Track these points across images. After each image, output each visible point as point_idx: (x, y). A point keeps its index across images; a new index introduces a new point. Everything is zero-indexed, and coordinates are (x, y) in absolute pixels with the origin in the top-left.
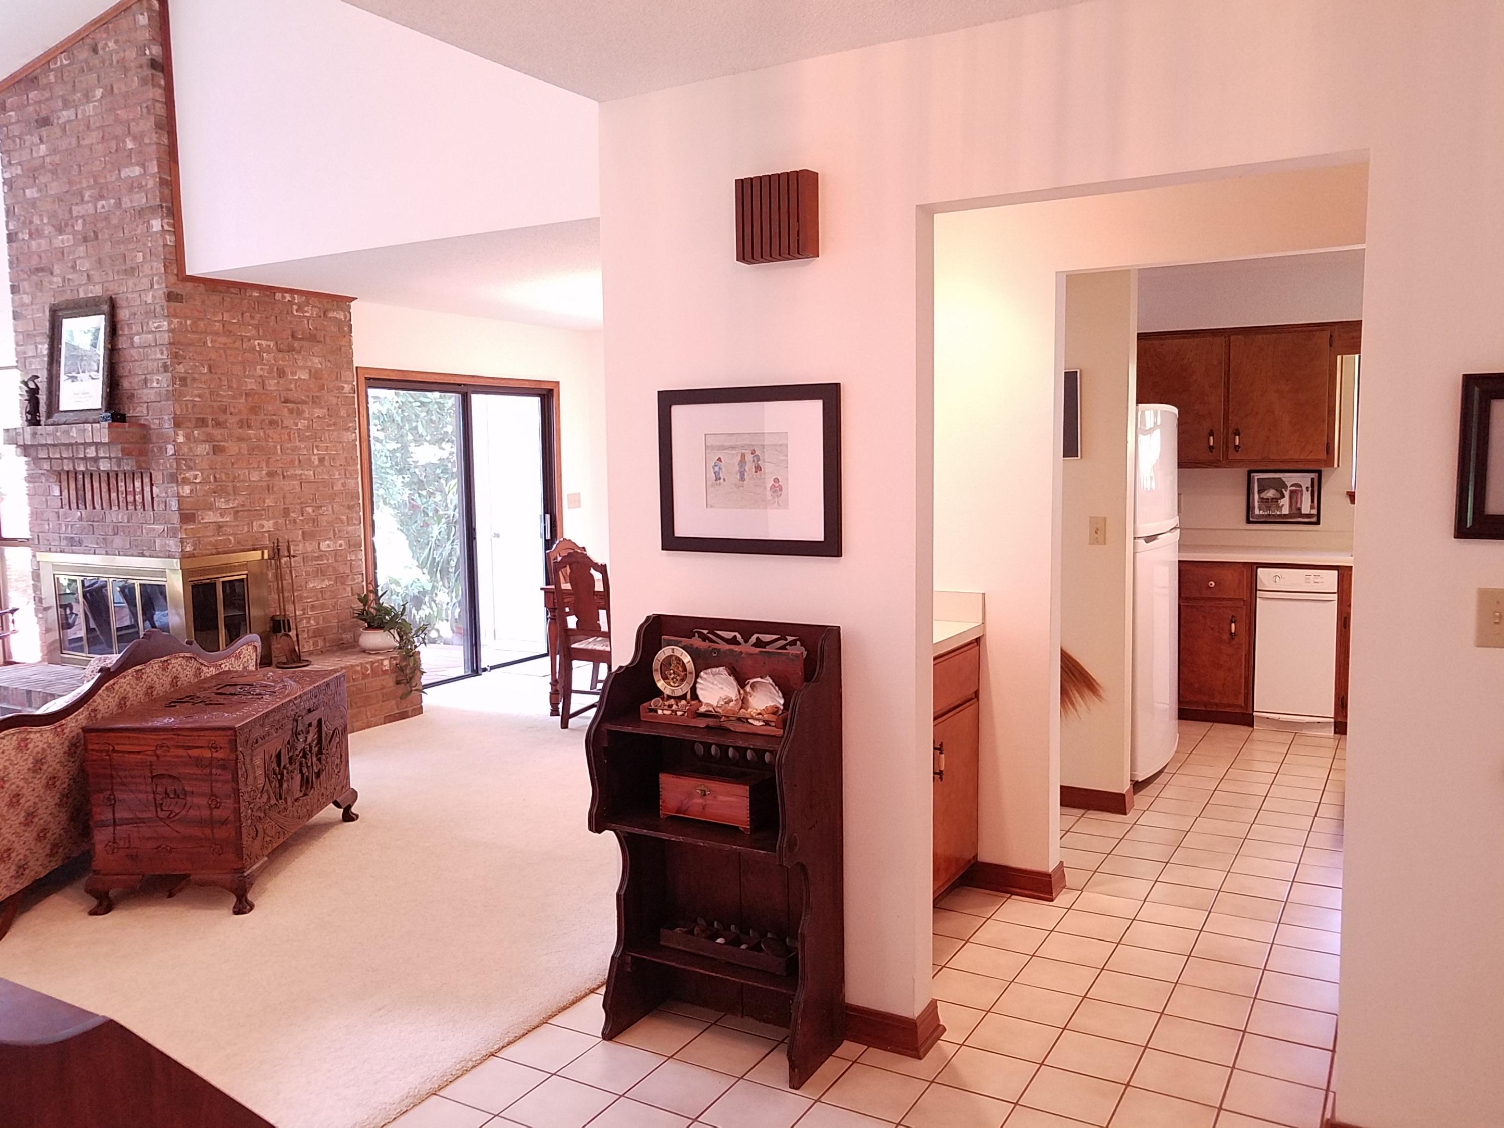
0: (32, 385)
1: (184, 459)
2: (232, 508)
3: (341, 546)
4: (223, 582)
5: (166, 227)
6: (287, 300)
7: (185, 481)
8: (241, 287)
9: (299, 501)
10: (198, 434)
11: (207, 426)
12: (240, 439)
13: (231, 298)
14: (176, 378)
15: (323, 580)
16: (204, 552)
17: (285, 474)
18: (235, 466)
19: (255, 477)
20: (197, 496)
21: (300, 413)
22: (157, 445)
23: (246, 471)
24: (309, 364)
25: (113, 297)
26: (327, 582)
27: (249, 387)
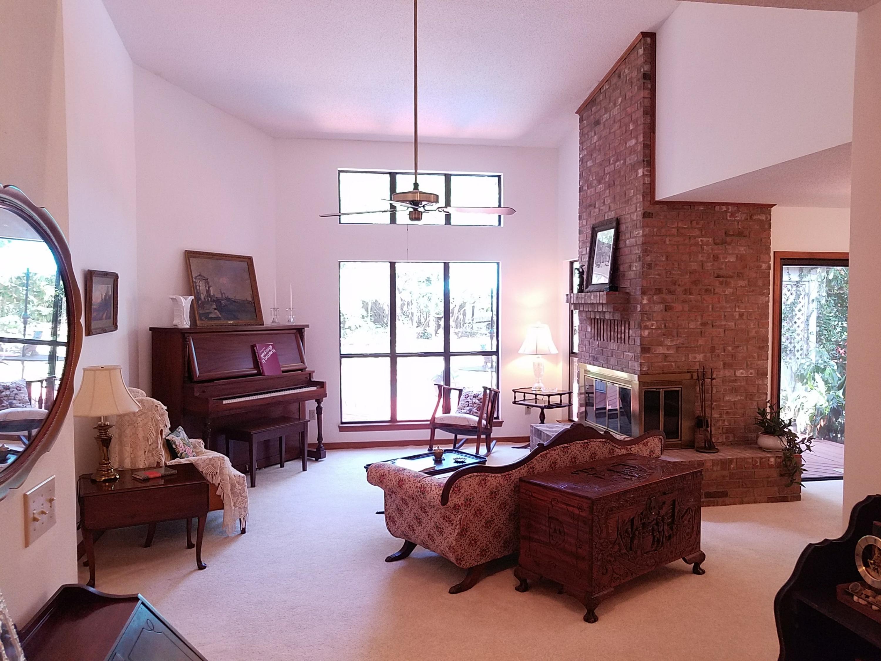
0: (581, 270)
1: (646, 314)
2: (675, 345)
3: (751, 374)
4: (665, 391)
5: (646, 173)
6: (723, 210)
7: (646, 328)
8: (692, 205)
9: (723, 342)
10: (656, 298)
11: (662, 293)
12: (684, 301)
13: (685, 212)
14: (645, 264)
15: (737, 396)
16: (654, 372)
17: (714, 324)
18: (679, 318)
19: (692, 325)
20: (653, 337)
21: (727, 284)
22: (633, 305)
23: (687, 322)
24: (737, 251)
25: (619, 218)
26: (739, 398)
27: (693, 268)
